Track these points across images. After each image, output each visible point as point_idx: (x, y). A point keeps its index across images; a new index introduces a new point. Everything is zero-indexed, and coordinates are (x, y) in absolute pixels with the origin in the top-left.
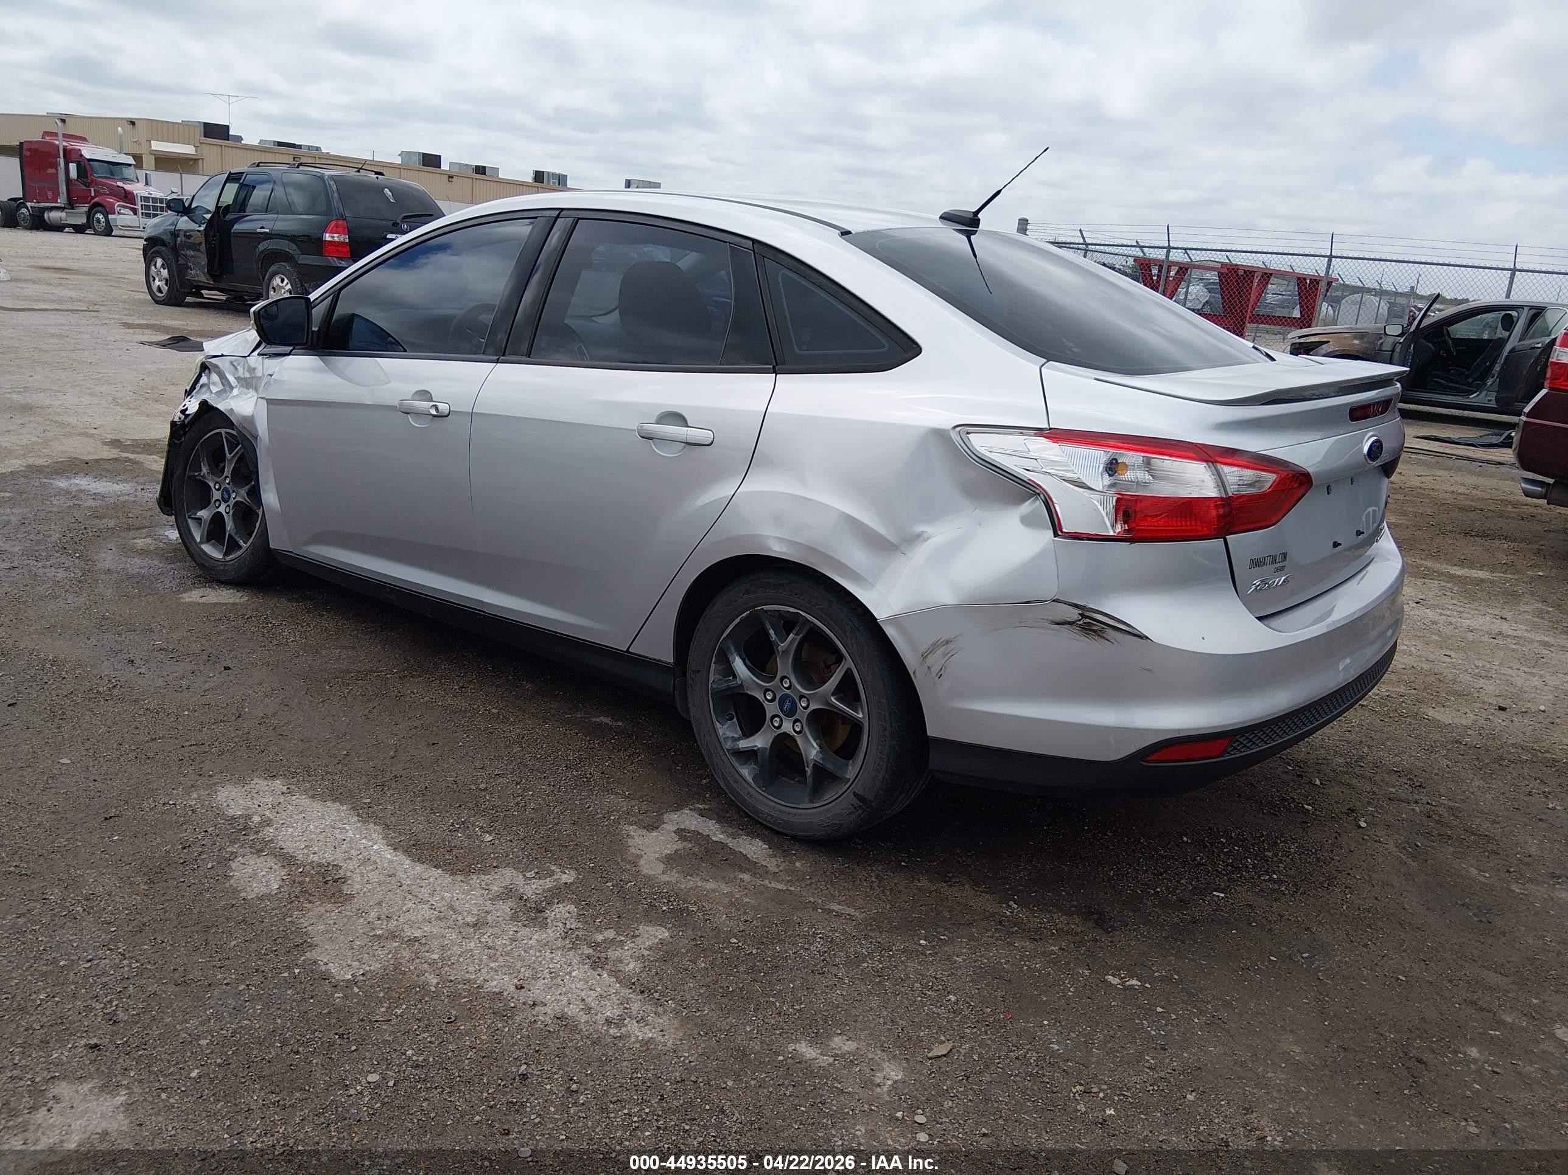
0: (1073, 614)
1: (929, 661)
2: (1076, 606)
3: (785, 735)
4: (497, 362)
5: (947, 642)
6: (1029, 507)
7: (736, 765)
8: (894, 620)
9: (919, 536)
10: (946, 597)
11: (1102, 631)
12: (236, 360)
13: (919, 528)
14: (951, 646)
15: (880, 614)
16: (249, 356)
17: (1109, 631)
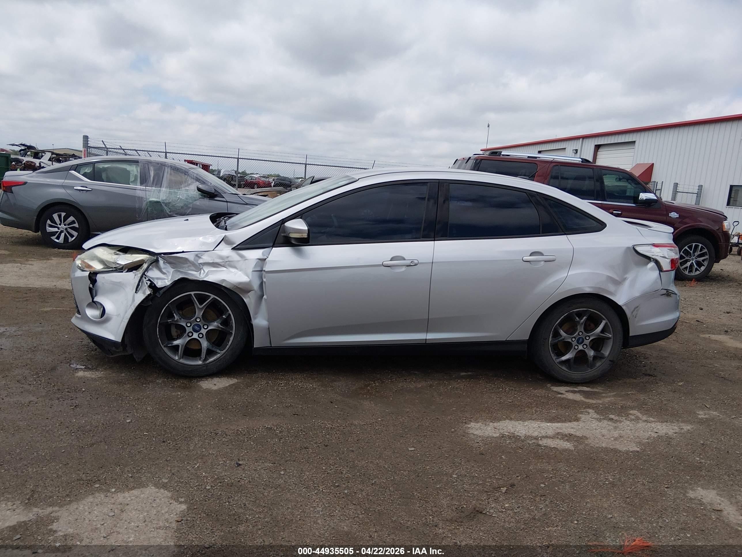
0: (665, 292)
1: (633, 314)
2: (666, 289)
3: (581, 350)
4: (434, 240)
5: (637, 307)
6: (652, 264)
7: (560, 366)
8: (625, 304)
9: (626, 278)
10: (637, 294)
11: (670, 295)
12: (199, 254)
13: (625, 276)
14: (638, 308)
15: (620, 303)
16: (213, 250)
17: (672, 294)
